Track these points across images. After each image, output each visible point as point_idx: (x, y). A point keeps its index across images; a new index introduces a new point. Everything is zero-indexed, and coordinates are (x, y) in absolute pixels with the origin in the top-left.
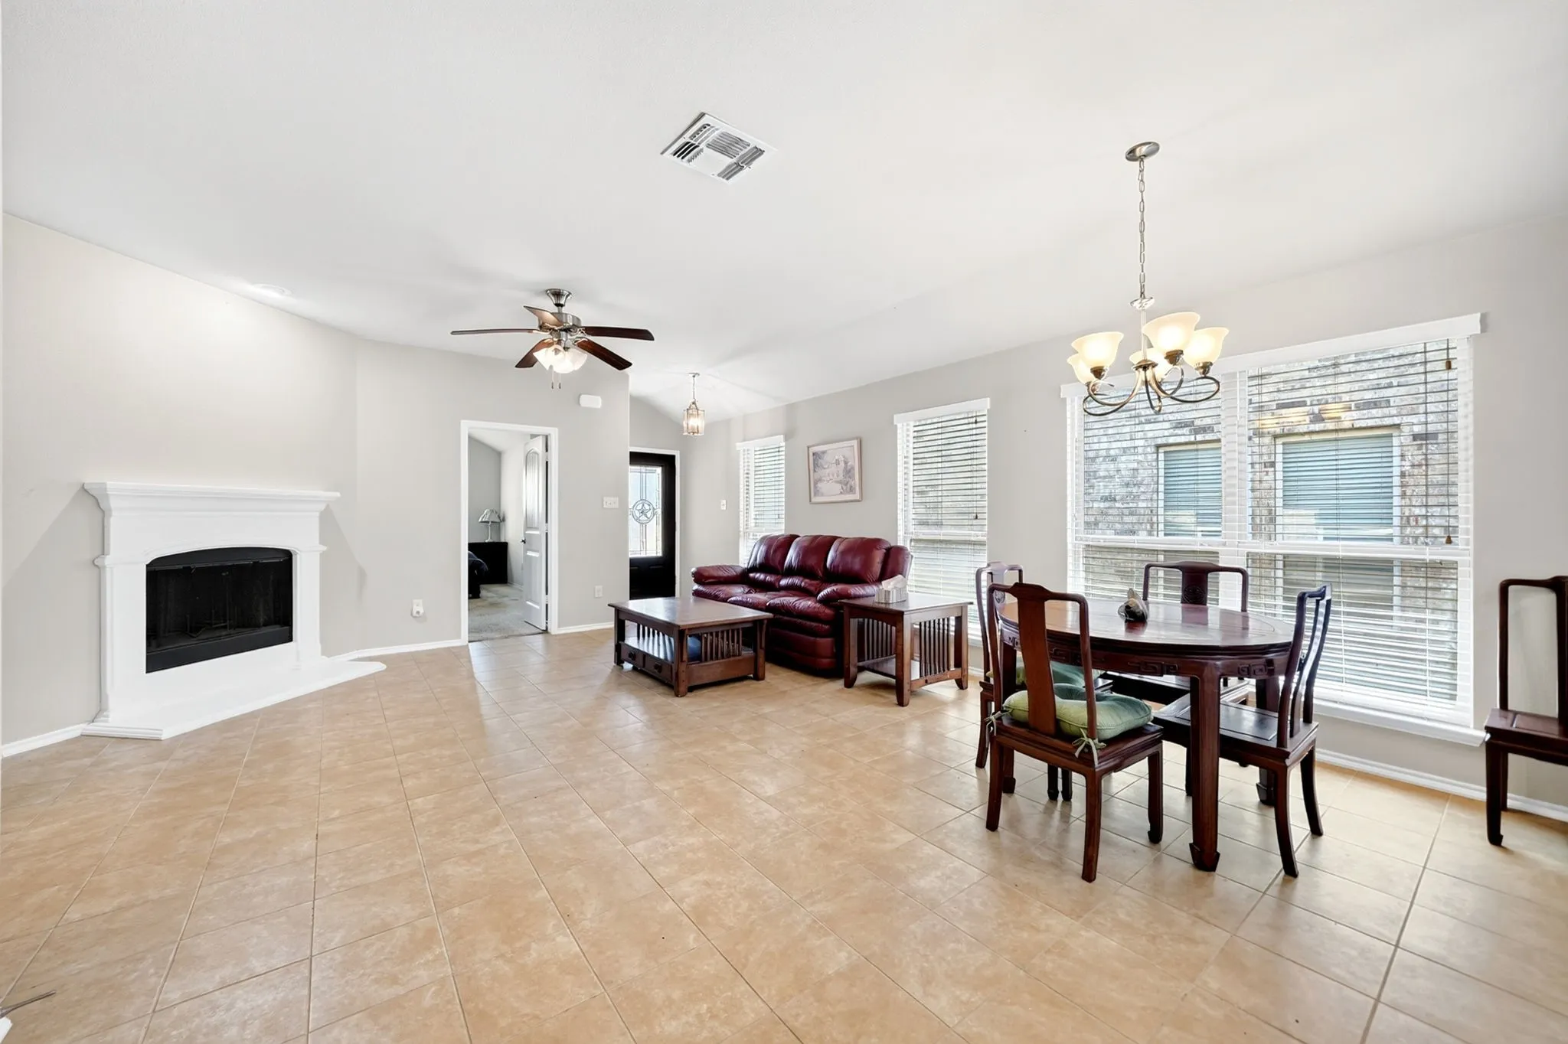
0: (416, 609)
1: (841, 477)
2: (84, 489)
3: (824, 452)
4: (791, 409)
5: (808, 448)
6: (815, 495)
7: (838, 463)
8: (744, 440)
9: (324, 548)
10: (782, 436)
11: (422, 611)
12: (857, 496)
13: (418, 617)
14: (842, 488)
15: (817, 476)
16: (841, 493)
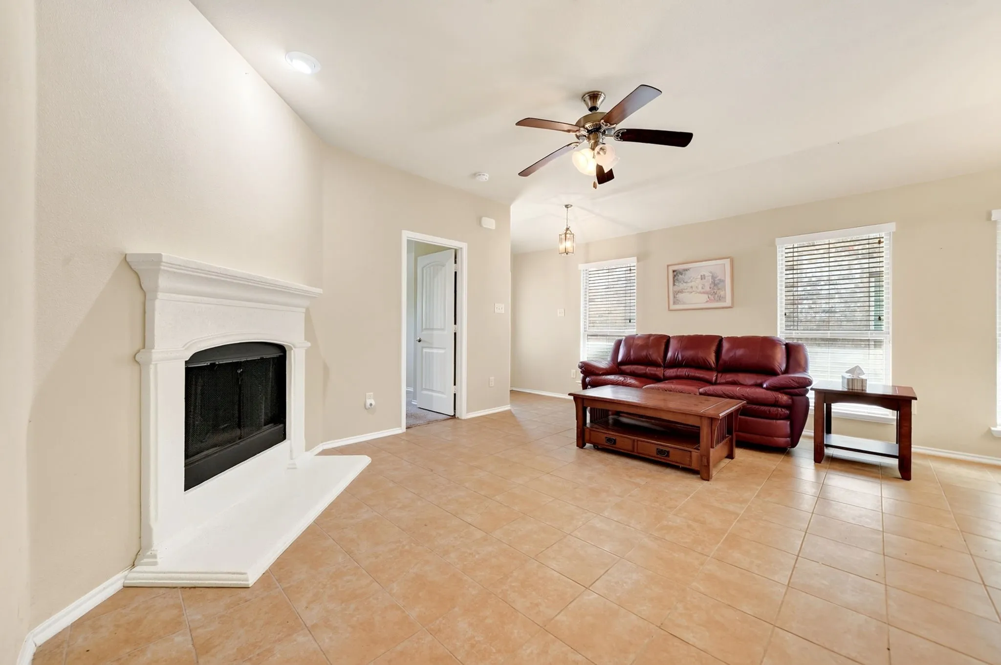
0: (369, 402)
1: (707, 289)
2: (126, 261)
3: (686, 270)
4: (644, 237)
5: (668, 266)
6: (674, 303)
7: (703, 277)
8: (586, 262)
9: (309, 344)
10: (636, 258)
11: (373, 403)
12: (728, 303)
13: (369, 409)
14: (709, 297)
15: (676, 288)
16: (707, 302)
